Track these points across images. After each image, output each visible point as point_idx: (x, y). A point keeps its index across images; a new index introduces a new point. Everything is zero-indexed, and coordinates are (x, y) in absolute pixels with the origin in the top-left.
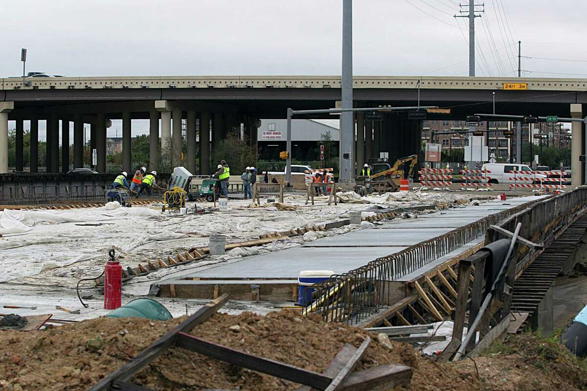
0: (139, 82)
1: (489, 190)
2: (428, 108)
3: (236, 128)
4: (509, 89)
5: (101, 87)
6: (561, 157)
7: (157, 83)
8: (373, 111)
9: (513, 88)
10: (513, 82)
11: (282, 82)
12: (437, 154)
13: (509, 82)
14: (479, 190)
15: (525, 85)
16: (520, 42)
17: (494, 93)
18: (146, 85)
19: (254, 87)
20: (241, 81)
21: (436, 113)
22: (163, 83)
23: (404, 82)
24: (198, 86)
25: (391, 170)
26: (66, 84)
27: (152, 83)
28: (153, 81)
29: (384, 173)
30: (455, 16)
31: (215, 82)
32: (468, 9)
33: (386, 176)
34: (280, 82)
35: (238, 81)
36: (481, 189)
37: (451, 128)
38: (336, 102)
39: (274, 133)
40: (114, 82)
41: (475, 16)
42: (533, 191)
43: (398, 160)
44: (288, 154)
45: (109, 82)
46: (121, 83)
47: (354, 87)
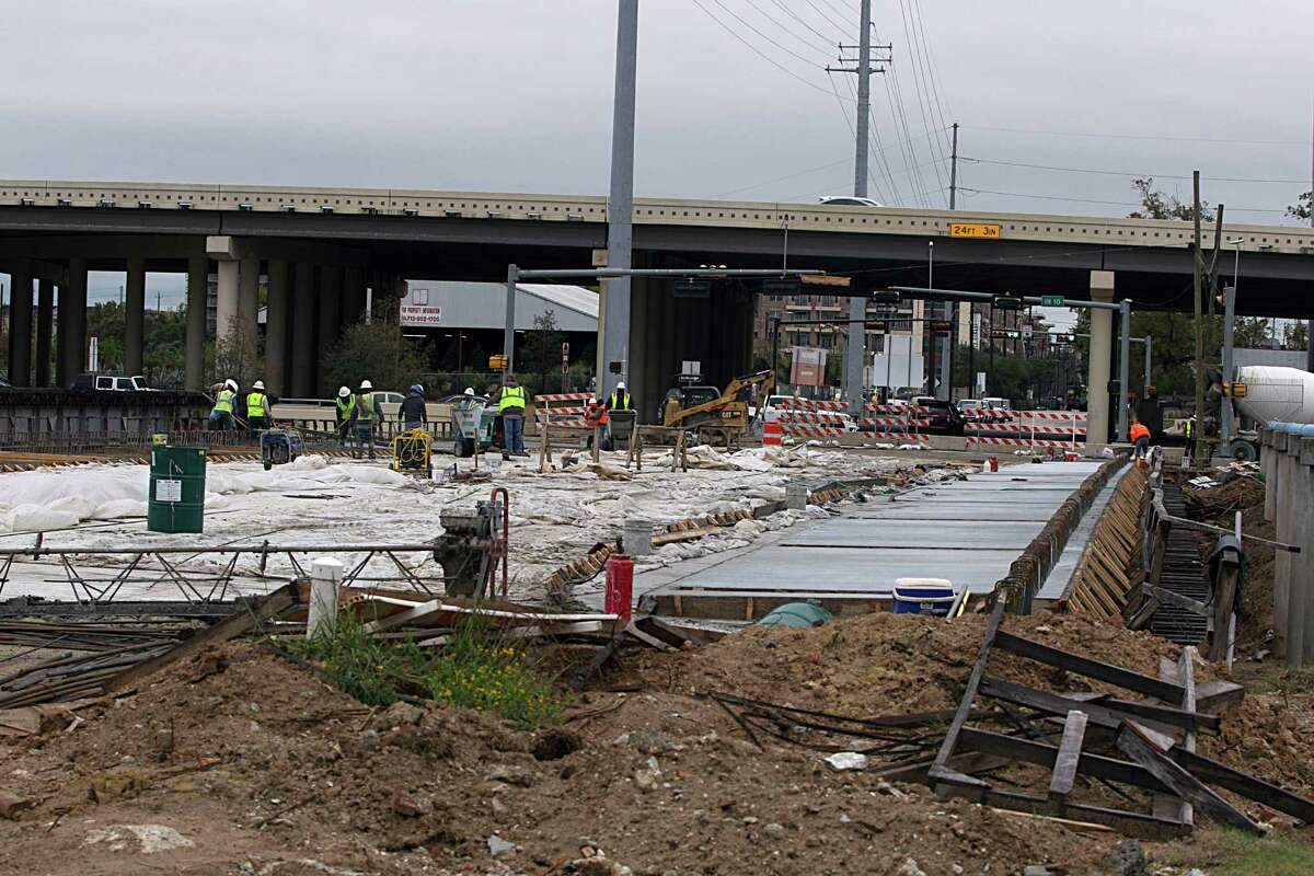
0: (174, 196)
1: (922, 449)
2: (803, 274)
3: (380, 301)
4: (962, 235)
5: (91, 203)
6: (1032, 378)
7: (213, 199)
8: (689, 275)
9: (970, 235)
10: (971, 221)
11: (481, 205)
12: (816, 370)
13: (965, 221)
14: (902, 447)
15: (996, 228)
16: (956, 126)
17: (931, 243)
18: (190, 203)
19: (419, 214)
20: (393, 200)
21: (820, 284)
22: (225, 199)
23: (739, 214)
24: (301, 208)
25: (723, 400)
26: (15, 194)
27: (202, 198)
28: (205, 195)
29: (707, 406)
30: (828, 70)
31: (338, 202)
32: (857, 54)
33: (711, 413)
34: (475, 206)
35: (386, 200)
36: (907, 446)
37: (788, 307)
38: (594, 252)
39: (424, 311)
40: (119, 194)
41: (871, 71)
42: (1016, 452)
43: (735, 381)
44: (508, 361)
45: (108, 195)
46: (136, 196)
47: (635, 221)
